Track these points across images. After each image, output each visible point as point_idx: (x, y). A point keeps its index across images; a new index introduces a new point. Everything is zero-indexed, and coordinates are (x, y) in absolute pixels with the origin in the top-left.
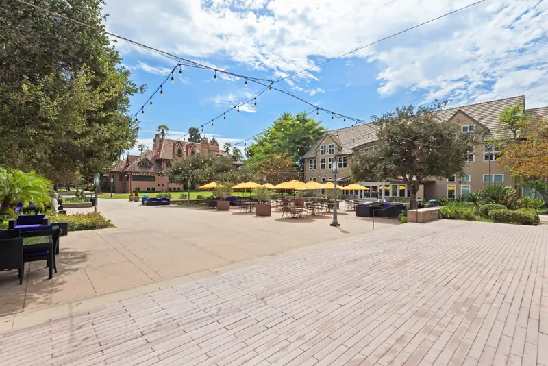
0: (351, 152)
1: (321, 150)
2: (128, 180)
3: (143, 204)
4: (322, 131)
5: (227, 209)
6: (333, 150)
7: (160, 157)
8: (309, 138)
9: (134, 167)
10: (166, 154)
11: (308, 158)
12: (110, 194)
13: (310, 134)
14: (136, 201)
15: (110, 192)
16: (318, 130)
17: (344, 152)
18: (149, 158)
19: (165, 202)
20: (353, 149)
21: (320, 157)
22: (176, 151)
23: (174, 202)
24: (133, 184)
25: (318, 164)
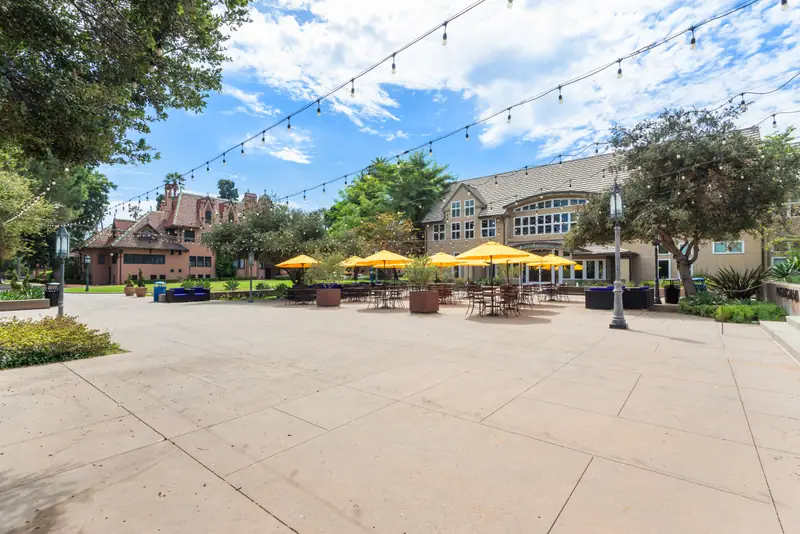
0: (503, 212)
1: (452, 209)
2: (115, 262)
3: (156, 300)
4: (447, 181)
5: (336, 305)
6: (472, 209)
7: (174, 223)
8: (431, 191)
9: (126, 240)
10: (184, 217)
11: (431, 223)
12: (84, 287)
13: (431, 185)
14: (139, 296)
15: (83, 283)
16: (442, 180)
17: (489, 212)
18: (155, 225)
19: (202, 295)
20: (504, 207)
21: (451, 221)
22: (202, 213)
23: (218, 296)
24: (127, 269)
25: (448, 232)
